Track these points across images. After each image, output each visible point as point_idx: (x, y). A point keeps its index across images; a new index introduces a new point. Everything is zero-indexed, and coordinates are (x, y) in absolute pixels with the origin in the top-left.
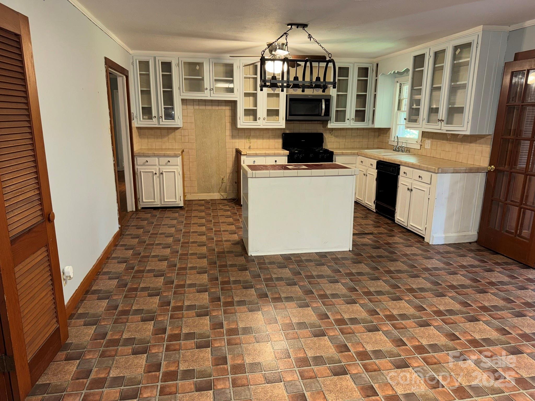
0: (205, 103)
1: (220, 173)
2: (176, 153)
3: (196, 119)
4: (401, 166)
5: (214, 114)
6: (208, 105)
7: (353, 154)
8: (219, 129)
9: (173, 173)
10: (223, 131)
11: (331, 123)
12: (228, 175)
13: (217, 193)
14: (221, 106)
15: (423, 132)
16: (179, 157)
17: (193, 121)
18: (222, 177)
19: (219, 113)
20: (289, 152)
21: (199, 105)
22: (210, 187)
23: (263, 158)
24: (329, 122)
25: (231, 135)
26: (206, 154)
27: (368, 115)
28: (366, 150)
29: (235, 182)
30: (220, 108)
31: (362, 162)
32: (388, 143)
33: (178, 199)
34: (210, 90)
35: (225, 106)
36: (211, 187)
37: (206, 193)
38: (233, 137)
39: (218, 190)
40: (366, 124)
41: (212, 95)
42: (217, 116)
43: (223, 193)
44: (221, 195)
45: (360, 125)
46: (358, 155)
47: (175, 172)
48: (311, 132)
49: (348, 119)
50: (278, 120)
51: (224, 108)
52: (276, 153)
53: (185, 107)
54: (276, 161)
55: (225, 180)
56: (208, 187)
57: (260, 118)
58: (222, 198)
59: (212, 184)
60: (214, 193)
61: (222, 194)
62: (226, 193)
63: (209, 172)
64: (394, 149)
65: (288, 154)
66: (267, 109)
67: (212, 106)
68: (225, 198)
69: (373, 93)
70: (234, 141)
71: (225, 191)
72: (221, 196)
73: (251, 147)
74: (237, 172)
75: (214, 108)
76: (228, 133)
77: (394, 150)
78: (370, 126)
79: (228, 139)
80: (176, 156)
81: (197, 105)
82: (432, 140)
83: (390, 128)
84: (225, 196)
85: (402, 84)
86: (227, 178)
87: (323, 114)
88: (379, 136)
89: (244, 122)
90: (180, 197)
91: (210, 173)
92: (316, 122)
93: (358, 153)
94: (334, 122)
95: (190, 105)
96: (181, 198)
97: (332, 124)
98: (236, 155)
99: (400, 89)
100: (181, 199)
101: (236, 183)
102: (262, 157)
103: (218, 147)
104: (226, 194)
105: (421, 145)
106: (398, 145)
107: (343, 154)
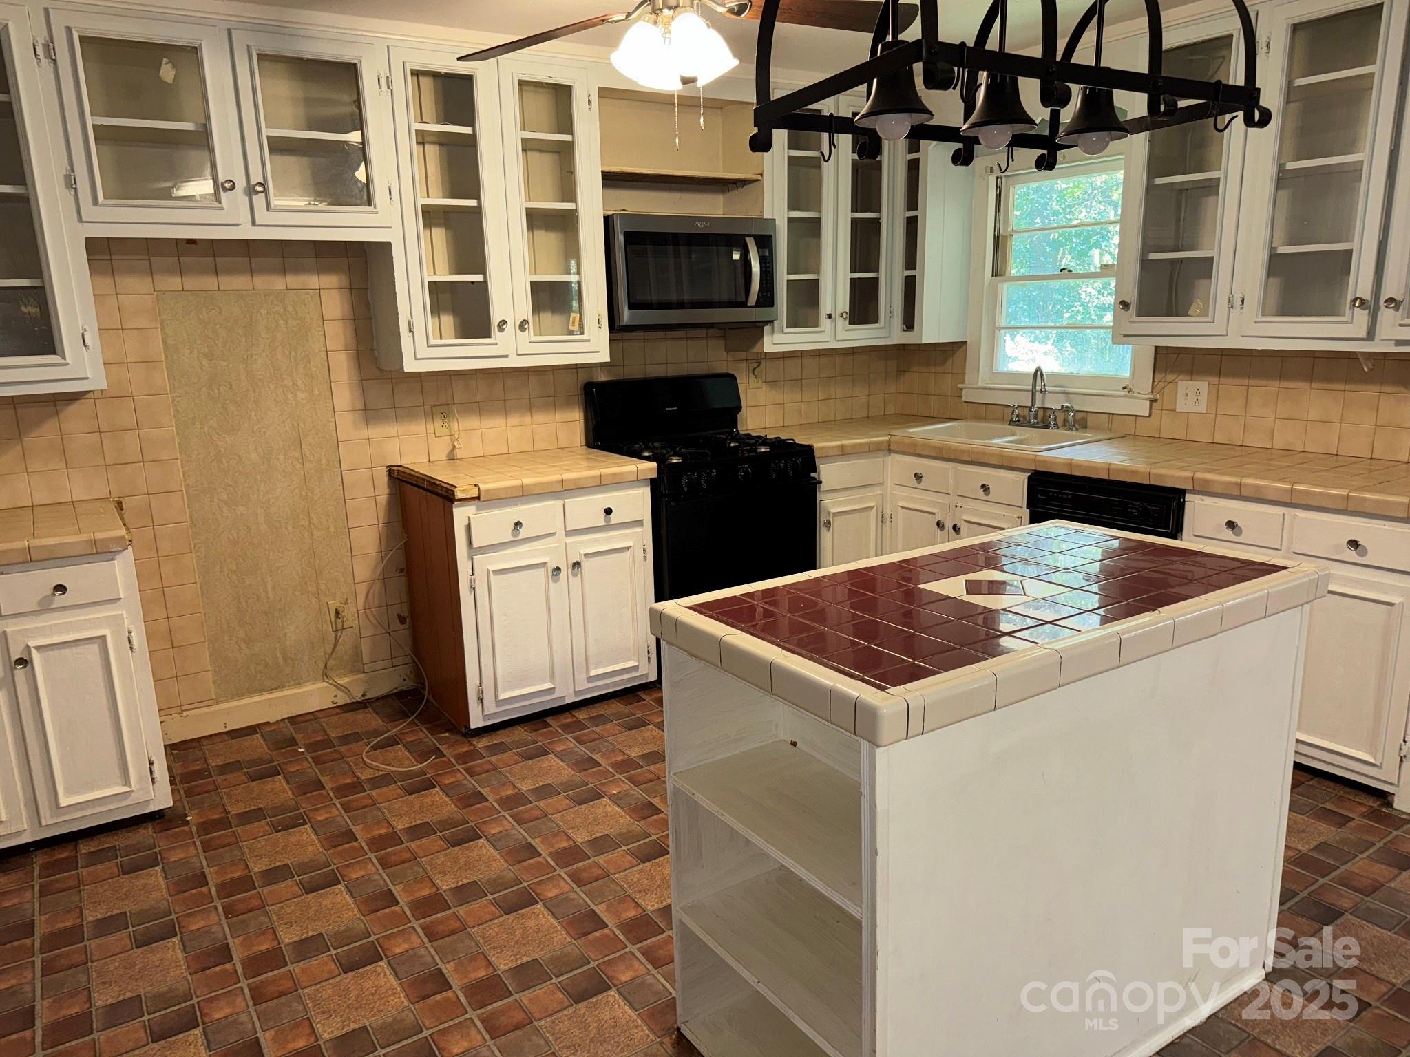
0: (213, 259)
1: (323, 587)
2: (99, 536)
3: (170, 341)
4: (1188, 497)
5: (264, 312)
6: (231, 271)
7: (874, 449)
8: (299, 383)
9: (95, 648)
10: (316, 392)
11: (773, 332)
12: (362, 590)
13: (315, 680)
14: (298, 270)
15: (1156, 348)
16: (119, 557)
17: (157, 349)
18: (334, 604)
19: (290, 309)
20: (659, 468)
21: (182, 271)
22: (281, 661)
23: (553, 502)
24: (767, 329)
25: (360, 405)
26: (242, 509)
27: (890, 297)
28: (911, 431)
29: (399, 616)
30: (293, 280)
31: (918, 477)
32: (961, 397)
33: (140, 779)
34: (251, 191)
35: (320, 270)
36: (285, 660)
37: (261, 691)
38: (370, 413)
39: (322, 665)
40: (883, 333)
41: (262, 216)
42: (281, 322)
43: (345, 675)
44: (338, 686)
45: (863, 336)
46: (889, 449)
47: (103, 638)
48: (685, 373)
49: (830, 316)
50: (581, 327)
51: (313, 281)
52: (607, 475)
53: (106, 282)
54: (608, 511)
55: (350, 613)
56: (266, 666)
57: (504, 322)
58: (343, 699)
59: (288, 643)
60: (299, 685)
61: (343, 681)
62: (358, 672)
63: (267, 592)
64: (1015, 419)
65: (655, 476)
66: (532, 283)
67: (252, 271)
68: (358, 698)
69: (901, 214)
70: (376, 431)
71: (356, 666)
72: (340, 694)
73: (459, 453)
74: (402, 570)
75: (261, 281)
76: (344, 396)
77: (1011, 422)
78: (898, 336)
79: (347, 425)
80: (100, 551)
81: (169, 272)
82: (1215, 380)
83: (966, 342)
84: (353, 686)
85: (1004, 179)
86: (360, 606)
87: (752, 300)
88: (901, 372)
89: (432, 342)
90: (151, 763)
91: (271, 595)
92: (702, 333)
93: (889, 443)
94: (786, 330)
95: (131, 271)
96: (156, 768)
97: (778, 337)
98: (390, 495)
99: (998, 196)
100: (156, 774)
101: (402, 620)
102: (549, 499)
103: (299, 466)
104: (362, 676)
105: (1152, 401)
106: (1033, 403)
107: (843, 453)
